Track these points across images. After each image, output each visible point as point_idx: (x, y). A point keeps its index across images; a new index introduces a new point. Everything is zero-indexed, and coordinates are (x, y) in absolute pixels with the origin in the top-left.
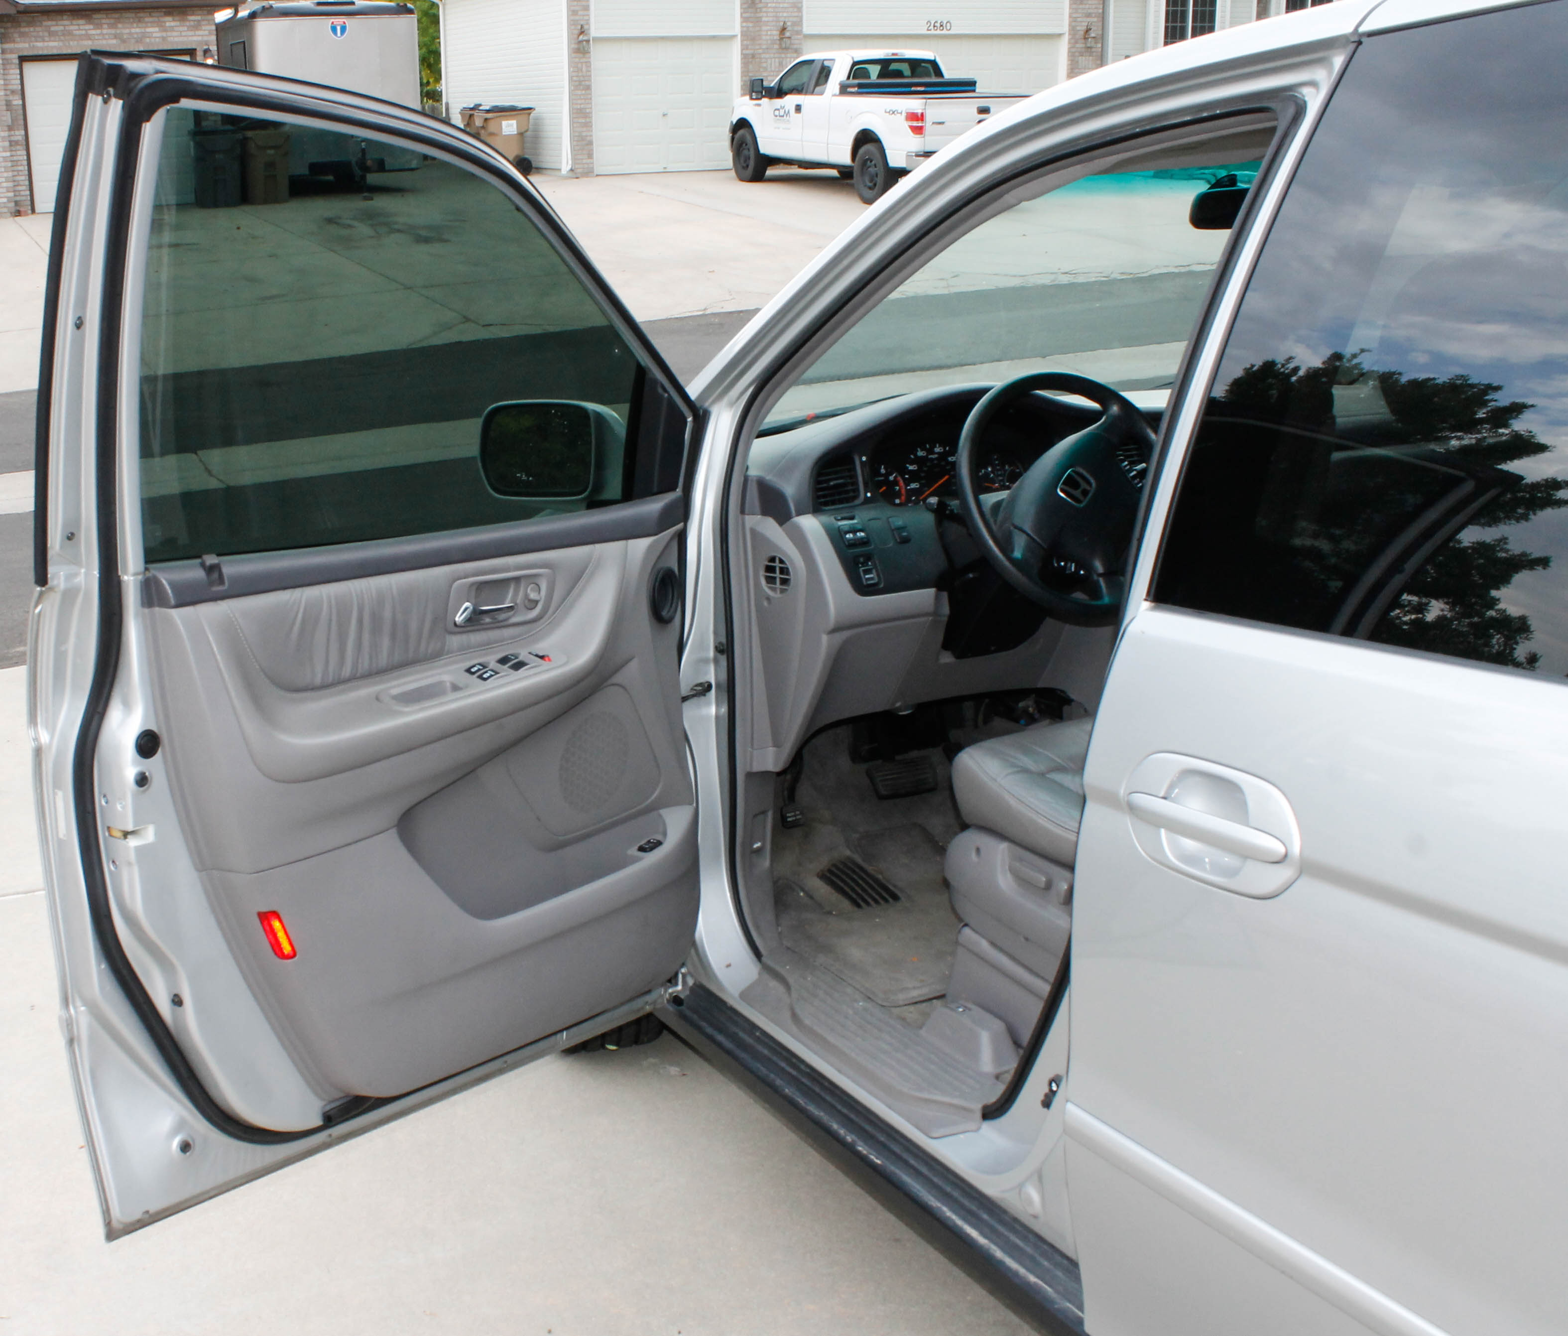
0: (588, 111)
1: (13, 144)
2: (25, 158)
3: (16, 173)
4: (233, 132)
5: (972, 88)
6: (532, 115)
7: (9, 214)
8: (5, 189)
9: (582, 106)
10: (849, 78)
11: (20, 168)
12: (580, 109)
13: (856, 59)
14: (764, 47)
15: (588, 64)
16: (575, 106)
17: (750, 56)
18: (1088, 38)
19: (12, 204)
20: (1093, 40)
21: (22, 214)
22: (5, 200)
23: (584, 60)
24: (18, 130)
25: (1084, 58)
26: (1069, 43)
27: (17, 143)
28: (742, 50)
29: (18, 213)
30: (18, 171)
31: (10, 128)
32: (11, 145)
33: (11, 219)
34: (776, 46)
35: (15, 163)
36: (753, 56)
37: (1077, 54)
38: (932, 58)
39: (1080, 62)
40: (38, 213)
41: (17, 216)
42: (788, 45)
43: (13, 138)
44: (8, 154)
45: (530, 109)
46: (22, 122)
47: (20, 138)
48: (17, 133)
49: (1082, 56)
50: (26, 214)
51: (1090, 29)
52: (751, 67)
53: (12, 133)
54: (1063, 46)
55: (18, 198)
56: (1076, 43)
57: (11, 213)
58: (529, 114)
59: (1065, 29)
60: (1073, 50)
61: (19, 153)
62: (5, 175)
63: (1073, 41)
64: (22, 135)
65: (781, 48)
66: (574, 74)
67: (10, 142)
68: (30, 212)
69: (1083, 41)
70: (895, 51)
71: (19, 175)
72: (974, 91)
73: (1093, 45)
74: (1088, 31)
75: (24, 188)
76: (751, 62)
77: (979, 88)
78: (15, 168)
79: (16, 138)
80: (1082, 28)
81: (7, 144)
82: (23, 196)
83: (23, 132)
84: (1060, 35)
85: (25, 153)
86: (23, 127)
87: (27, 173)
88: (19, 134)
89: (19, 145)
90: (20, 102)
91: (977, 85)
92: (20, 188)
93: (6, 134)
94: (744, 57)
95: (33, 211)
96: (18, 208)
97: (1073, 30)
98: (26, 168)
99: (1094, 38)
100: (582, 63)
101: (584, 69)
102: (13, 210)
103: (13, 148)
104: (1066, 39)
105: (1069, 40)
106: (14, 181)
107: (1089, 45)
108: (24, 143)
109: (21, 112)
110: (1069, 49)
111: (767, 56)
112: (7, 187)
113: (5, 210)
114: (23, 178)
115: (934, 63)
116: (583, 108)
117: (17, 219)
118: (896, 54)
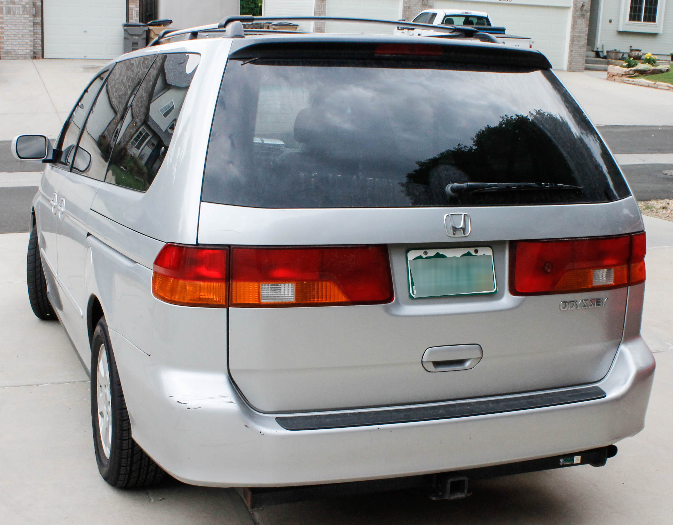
0: (323, 29)
1: (35, 24)
2: (41, 31)
3: (35, 38)
4: (144, 26)
5: (503, 32)
6: (298, 28)
7: (30, 58)
8: (29, 45)
9: (320, 26)
10: (442, 23)
11: (38, 36)
12: (319, 28)
13: (447, 14)
14: (414, 3)
15: (325, 6)
16: (317, 26)
17: (407, 8)
18: (582, 10)
19: (32, 53)
20: (584, 11)
21: (37, 58)
22: (29, 51)
23: (322, 4)
24: (38, 17)
25: (580, 20)
26: (573, 12)
27: (37, 23)
28: (403, 4)
29: (35, 58)
30: (37, 37)
31: (34, 16)
32: (34, 24)
33: (31, 60)
34: (420, 4)
35: (35, 33)
36: (409, 8)
37: (577, 18)
38: (486, 16)
39: (578, 21)
40: (45, 59)
41: (34, 59)
42: (426, 3)
43: (35, 21)
44: (32, 29)
45: (297, 25)
46: (40, 13)
47: (39, 21)
48: (37, 18)
49: (579, 19)
50: (39, 58)
51: (584, 6)
52: (407, 12)
53: (35, 18)
54: (570, 14)
55: (35, 51)
56: (577, 11)
57: (31, 57)
58: (296, 28)
59: (571, 4)
60: (575, 15)
61: (38, 28)
62: (30, 38)
63: (575, 11)
64: (40, 20)
65: (422, 4)
66: (318, 10)
67: (34, 23)
68: (41, 57)
69: (580, 11)
70: (467, 11)
71: (37, 39)
72: (504, 34)
73: (585, 13)
74: (583, 6)
75: (39, 45)
76: (408, 10)
77: (507, 32)
78: (36, 36)
79: (37, 21)
80: (579, 5)
81: (32, 24)
82: (38, 49)
83: (40, 19)
84: (568, 8)
85: (41, 28)
86: (40, 16)
87: (41, 38)
88: (39, 19)
89: (38, 24)
90: (40, 4)
91: (506, 31)
92: (37, 45)
93: (32, 19)
94: (404, 7)
95: (43, 57)
96: (35, 55)
97: (575, 5)
98: (41, 36)
99: (586, 10)
100: (321, 5)
101: (322, 8)
102: (32, 56)
103: (35, 26)
104: (571, 10)
105: (573, 10)
106: (34, 42)
107: (583, 14)
108: (41, 23)
109: (40, 8)
110: (573, 15)
111: (415, 8)
112: (30, 45)
113: (29, 56)
114: (39, 41)
115: (487, 19)
116: (321, 27)
117: (34, 61)
118: (468, 13)
